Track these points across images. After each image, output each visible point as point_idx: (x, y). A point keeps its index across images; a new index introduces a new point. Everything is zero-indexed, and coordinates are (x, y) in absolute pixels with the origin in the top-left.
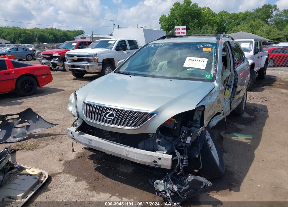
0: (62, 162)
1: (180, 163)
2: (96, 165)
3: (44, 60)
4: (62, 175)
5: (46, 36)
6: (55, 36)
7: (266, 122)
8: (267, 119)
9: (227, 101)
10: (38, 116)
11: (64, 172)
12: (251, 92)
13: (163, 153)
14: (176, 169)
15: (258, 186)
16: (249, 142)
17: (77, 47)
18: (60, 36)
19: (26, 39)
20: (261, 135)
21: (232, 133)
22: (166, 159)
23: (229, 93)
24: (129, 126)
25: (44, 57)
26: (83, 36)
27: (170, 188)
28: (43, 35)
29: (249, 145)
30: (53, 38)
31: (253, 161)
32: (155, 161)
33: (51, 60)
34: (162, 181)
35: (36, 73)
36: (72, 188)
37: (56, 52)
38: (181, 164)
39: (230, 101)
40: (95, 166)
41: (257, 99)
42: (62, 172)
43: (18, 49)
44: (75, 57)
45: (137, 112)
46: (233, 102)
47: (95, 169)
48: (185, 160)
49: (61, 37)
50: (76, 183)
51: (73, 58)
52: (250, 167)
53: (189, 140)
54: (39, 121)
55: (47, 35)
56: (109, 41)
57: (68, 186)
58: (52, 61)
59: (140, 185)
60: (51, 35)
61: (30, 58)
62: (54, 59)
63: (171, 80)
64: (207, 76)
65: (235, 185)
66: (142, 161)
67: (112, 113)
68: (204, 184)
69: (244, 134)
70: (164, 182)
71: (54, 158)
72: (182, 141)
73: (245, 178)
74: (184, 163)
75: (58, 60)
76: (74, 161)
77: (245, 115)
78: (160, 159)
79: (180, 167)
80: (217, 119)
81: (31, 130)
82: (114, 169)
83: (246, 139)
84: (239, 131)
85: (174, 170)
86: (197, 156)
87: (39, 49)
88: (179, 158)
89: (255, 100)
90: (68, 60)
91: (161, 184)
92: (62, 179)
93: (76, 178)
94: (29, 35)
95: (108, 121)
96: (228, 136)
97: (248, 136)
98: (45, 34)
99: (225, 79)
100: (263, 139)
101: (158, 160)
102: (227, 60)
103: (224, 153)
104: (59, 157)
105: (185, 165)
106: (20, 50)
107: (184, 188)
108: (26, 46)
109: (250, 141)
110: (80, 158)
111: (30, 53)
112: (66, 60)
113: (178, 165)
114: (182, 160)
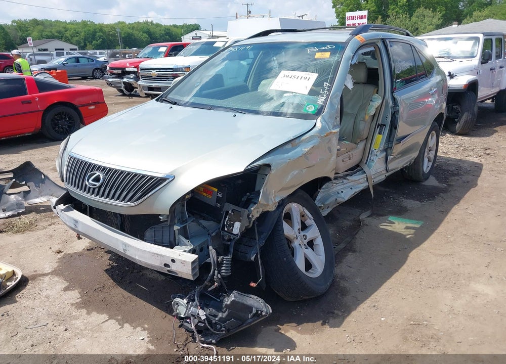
0: (59, 256)
1: (215, 270)
2: (111, 262)
3: (113, 78)
4: (47, 279)
5: (136, 35)
6: (151, 35)
7: (466, 196)
8: (472, 189)
9: (376, 155)
10: (43, 176)
11: (55, 273)
12: (466, 138)
13: (185, 251)
14: (207, 280)
15: (382, 319)
16: (409, 234)
17: (168, 54)
18: (160, 34)
19: (104, 41)
20: (441, 221)
21: (385, 215)
22: (183, 262)
23: (382, 139)
24: (128, 201)
25: (112, 74)
26: (196, 34)
27: (193, 314)
28: (132, 35)
29: (408, 239)
30: (147, 38)
31: (397, 271)
32: (166, 265)
33: (123, 78)
34: (185, 301)
35: (77, 102)
36: (51, 302)
37: (131, 64)
38: (216, 272)
39: (386, 155)
40: (110, 265)
41: (472, 150)
42: (49, 273)
43: (80, 59)
44: (153, 72)
45: (147, 175)
46: (392, 157)
47: (106, 271)
48: (225, 265)
49: (161, 37)
50: (63, 292)
51: (150, 74)
52: (385, 281)
53: (237, 228)
54: (44, 183)
55: (138, 35)
56: (215, 42)
57: (48, 297)
58: (125, 80)
59: (167, 303)
60: (144, 34)
61: (98, 74)
62: (127, 76)
63: (235, 116)
64: (307, 109)
65: (338, 315)
66: (146, 263)
67: (99, 175)
68: (254, 311)
69: (410, 218)
70: (188, 303)
71: (51, 248)
72: (226, 229)
73: (365, 302)
74: (222, 270)
75: (134, 77)
76: (80, 255)
77: (432, 182)
78: (173, 261)
79: (215, 277)
80: (351, 189)
81: (31, 199)
82: (137, 272)
83: (407, 228)
84: (401, 212)
85: (205, 282)
86: (253, 258)
87: (116, 59)
88: (212, 260)
89: (466, 153)
90: (143, 77)
91: (182, 305)
92: (44, 285)
93: (66, 285)
94: (109, 35)
95: (91, 190)
96: (373, 221)
97: (415, 221)
98: (135, 32)
99: (372, 113)
100: (441, 229)
101: (170, 263)
102: (378, 75)
103: (350, 253)
104: (57, 247)
105: (224, 274)
106: (83, 61)
107: (220, 315)
108: (98, 53)
109: (413, 231)
110: (92, 249)
111: (98, 66)
112: (140, 77)
113: (211, 273)
114: (219, 265)
